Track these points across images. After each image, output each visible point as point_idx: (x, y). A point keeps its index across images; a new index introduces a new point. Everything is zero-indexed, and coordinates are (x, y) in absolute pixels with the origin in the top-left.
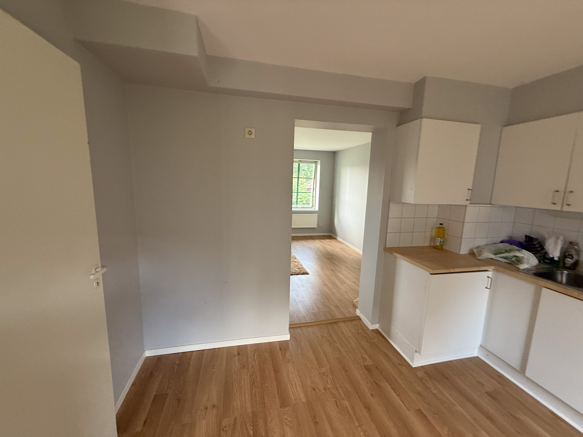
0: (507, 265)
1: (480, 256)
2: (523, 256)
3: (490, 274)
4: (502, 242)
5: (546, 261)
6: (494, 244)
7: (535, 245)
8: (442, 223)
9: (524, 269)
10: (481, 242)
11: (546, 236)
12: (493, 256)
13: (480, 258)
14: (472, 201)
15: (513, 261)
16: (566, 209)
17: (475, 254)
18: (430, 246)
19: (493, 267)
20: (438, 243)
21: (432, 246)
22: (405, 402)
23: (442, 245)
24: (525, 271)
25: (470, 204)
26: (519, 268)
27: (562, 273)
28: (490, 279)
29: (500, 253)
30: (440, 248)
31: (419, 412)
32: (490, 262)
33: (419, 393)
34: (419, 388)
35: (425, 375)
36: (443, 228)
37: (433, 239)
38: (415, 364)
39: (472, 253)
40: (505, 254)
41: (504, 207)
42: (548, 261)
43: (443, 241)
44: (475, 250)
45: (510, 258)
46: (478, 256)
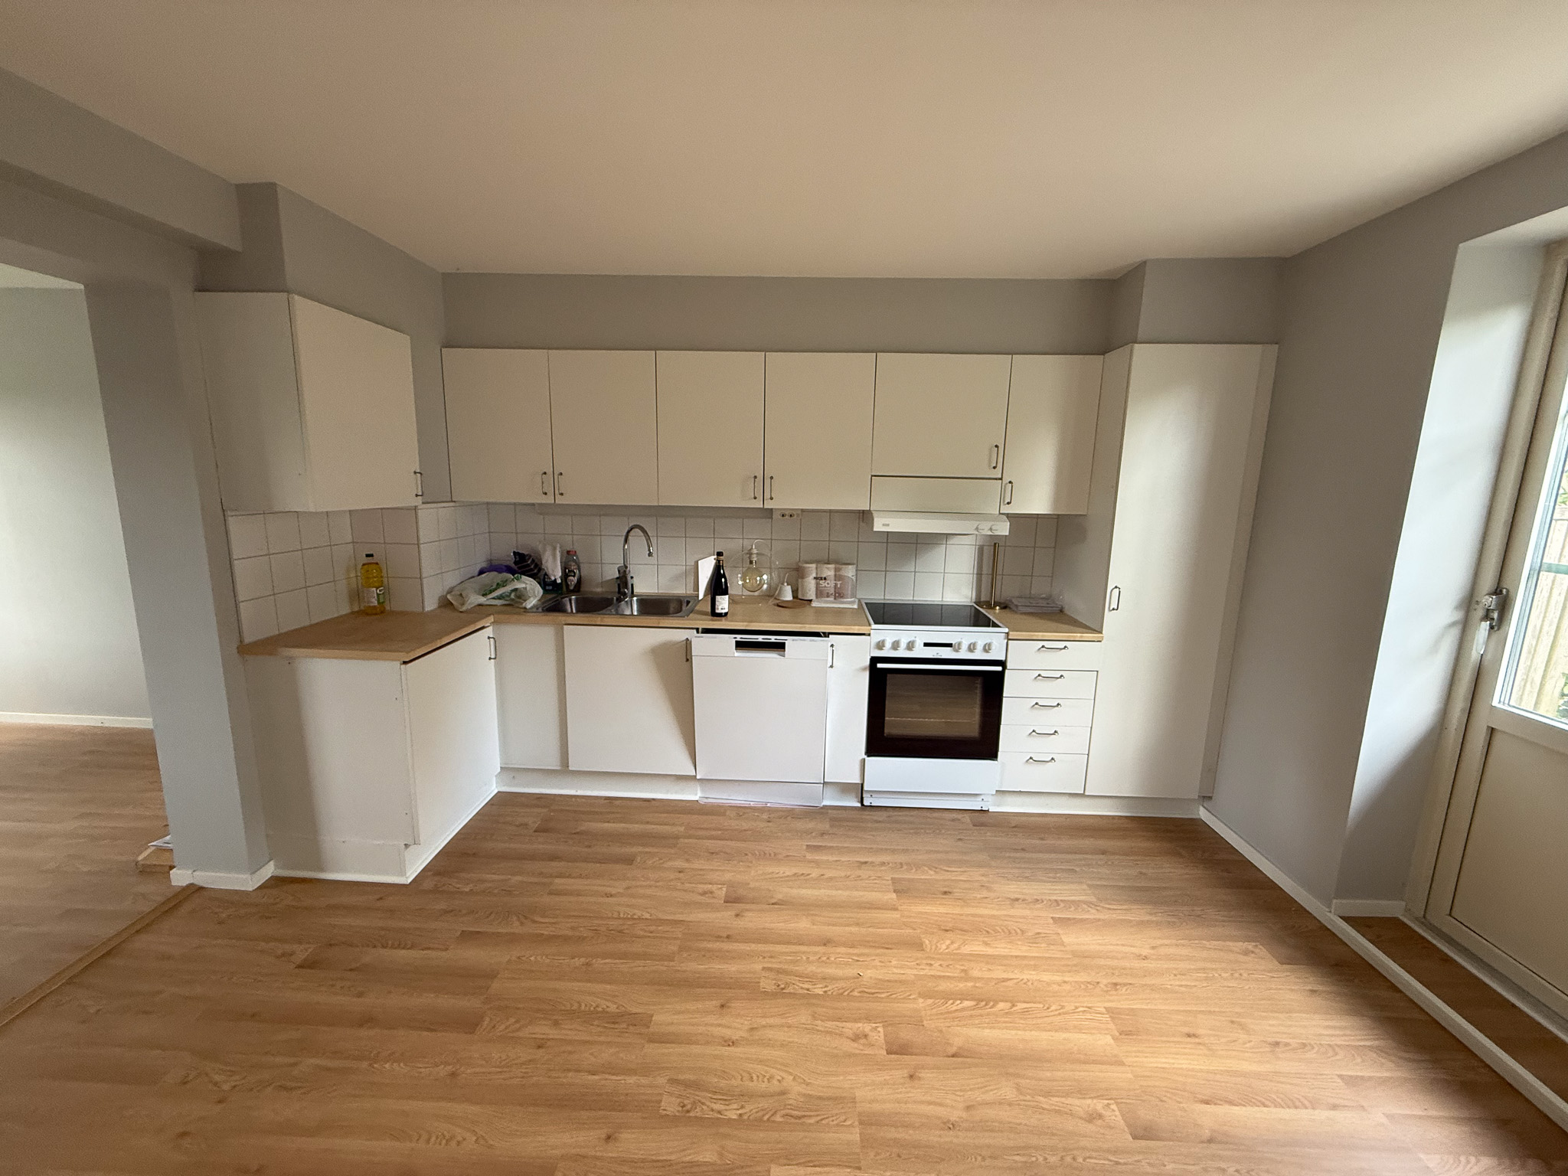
0: (508, 608)
1: (463, 604)
2: (524, 586)
3: (489, 632)
4: (481, 572)
5: (547, 588)
6: (469, 579)
7: (528, 565)
8: (371, 553)
9: (532, 608)
10: (451, 580)
11: (540, 548)
12: (482, 600)
13: (464, 608)
14: (427, 496)
15: (513, 600)
16: (560, 500)
17: (452, 604)
18: (354, 614)
19: (492, 619)
20: (373, 600)
21: (355, 612)
22: (431, 945)
23: (383, 603)
24: (535, 610)
25: (423, 503)
26: (525, 608)
27: (570, 600)
28: (492, 640)
29: (491, 592)
30: (379, 611)
31: (467, 937)
32: (481, 611)
33: (446, 912)
34: (442, 905)
35: (436, 878)
36: (377, 564)
37: (356, 595)
38: (409, 877)
39: (445, 604)
40: (499, 590)
41: (471, 505)
42: (551, 588)
43: (383, 593)
44: (449, 597)
45: (507, 596)
46: (460, 606)
